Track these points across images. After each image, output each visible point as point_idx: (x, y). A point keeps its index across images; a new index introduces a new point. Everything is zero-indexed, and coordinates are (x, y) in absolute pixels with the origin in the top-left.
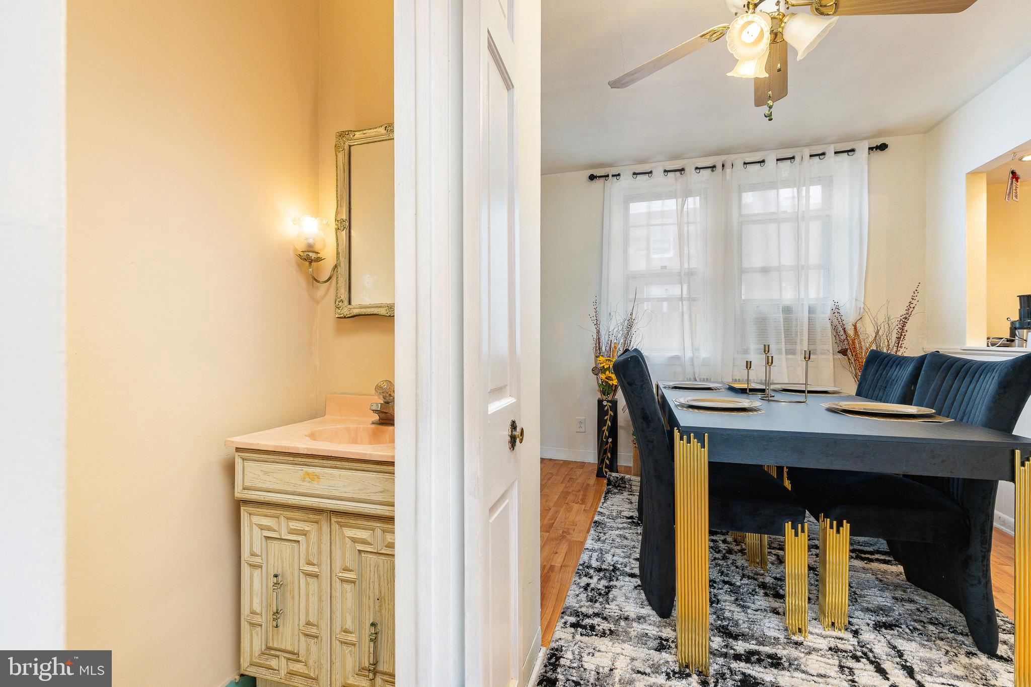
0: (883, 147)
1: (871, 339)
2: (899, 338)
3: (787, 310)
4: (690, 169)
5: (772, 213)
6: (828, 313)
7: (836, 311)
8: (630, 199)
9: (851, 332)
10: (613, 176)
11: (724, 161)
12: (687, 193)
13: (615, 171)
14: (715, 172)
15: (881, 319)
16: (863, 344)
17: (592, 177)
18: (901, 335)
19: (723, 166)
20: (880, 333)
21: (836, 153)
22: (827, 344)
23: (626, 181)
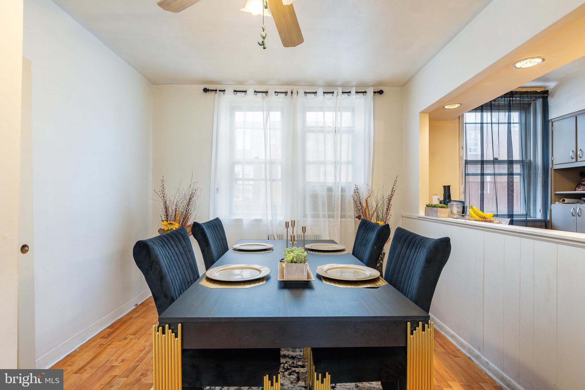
0: (381, 92)
1: (374, 209)
2: (387, 209)
3: (330, 190)
4: (271, 92)
5: (321, 127)
6: (352, 192)
7: (356, 191)
8: (233, 109)
9: (364, 205)
10: (220, 91)
11: (293, 89)
12: (270, 109)
13: (219, 87)
14: (287, 96)
15: (380, 197)
16: (370, 211)
17: (206, 90)
18: (389, 207)
19: (292, 92)
20: (379, 206)
21: (356, 92)
22: (351, 212)
23: (229, 95)
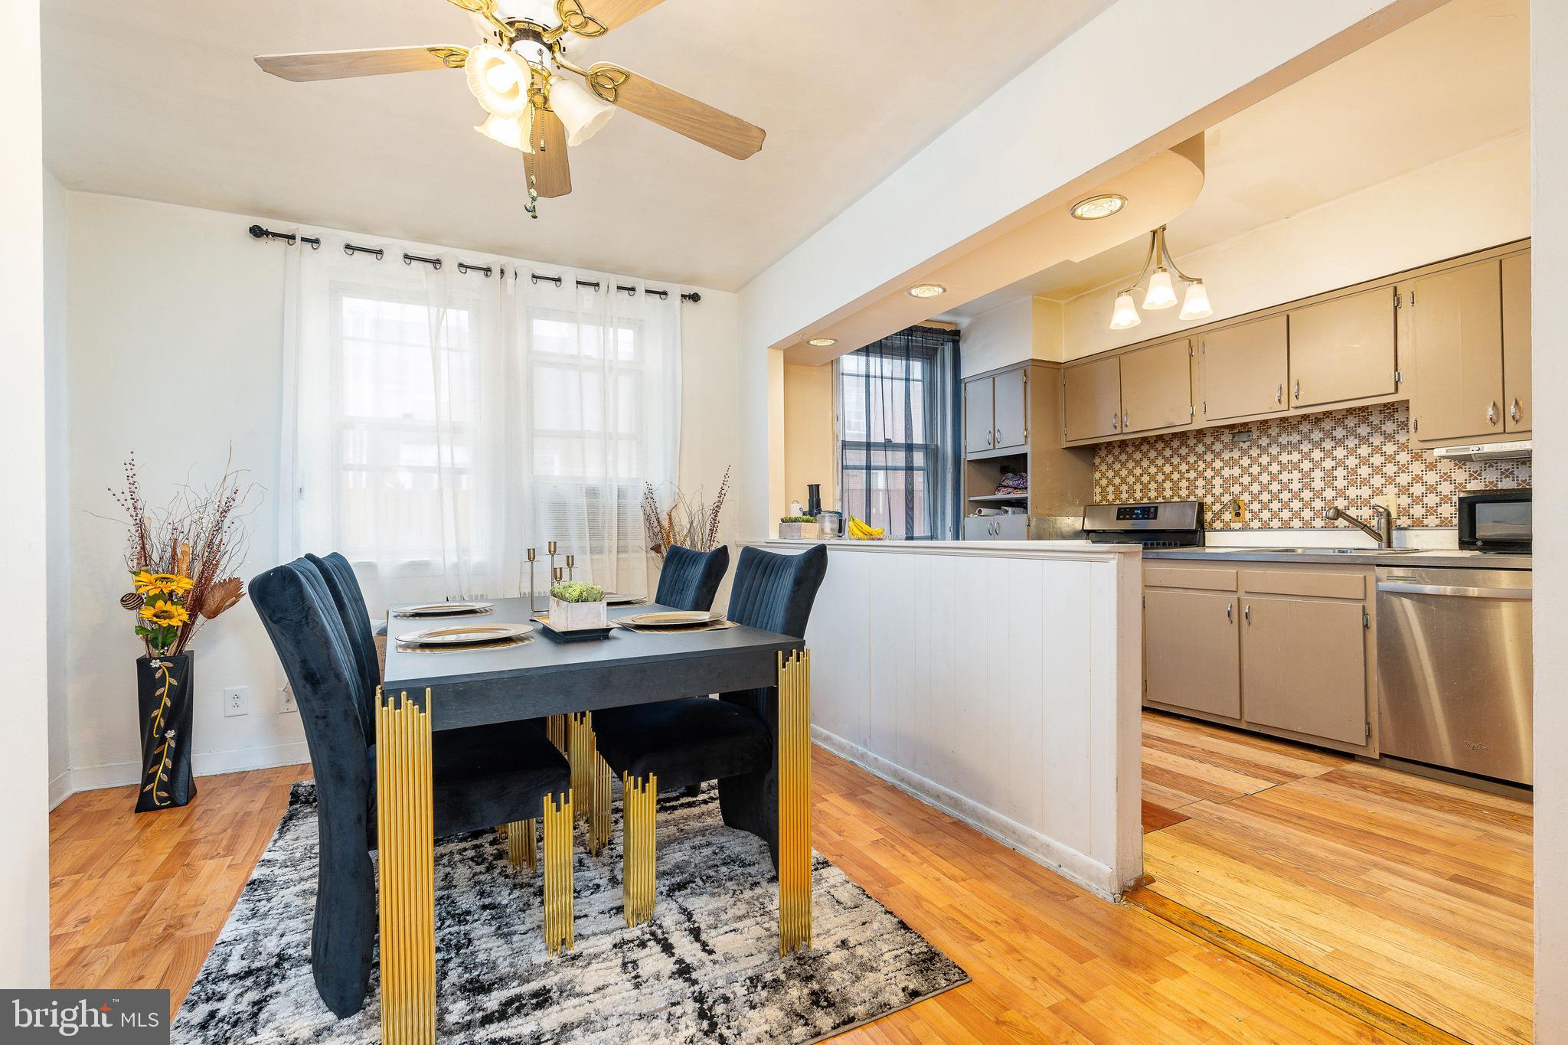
0: (695, 298)
1: (685, 532)
2: (711, 530)
3: (592, 493)
4: (450, 264)
5: (572, 356)
6: (641, 498)
7: (649, 495)
8: (338, 290)
9: (665, 523)
10: (303, 239)
11: (504, 265)
12: (448, 302)
13: (310, 232)
14: (490, 279)
15: (695, 508)
16: (678, 537)
17: (257, 232)
18: (714, 526)
19: (502, 272)
20: (695, 524)
21: (647, 291)
22: (639, 538)
23: (331, 253)
